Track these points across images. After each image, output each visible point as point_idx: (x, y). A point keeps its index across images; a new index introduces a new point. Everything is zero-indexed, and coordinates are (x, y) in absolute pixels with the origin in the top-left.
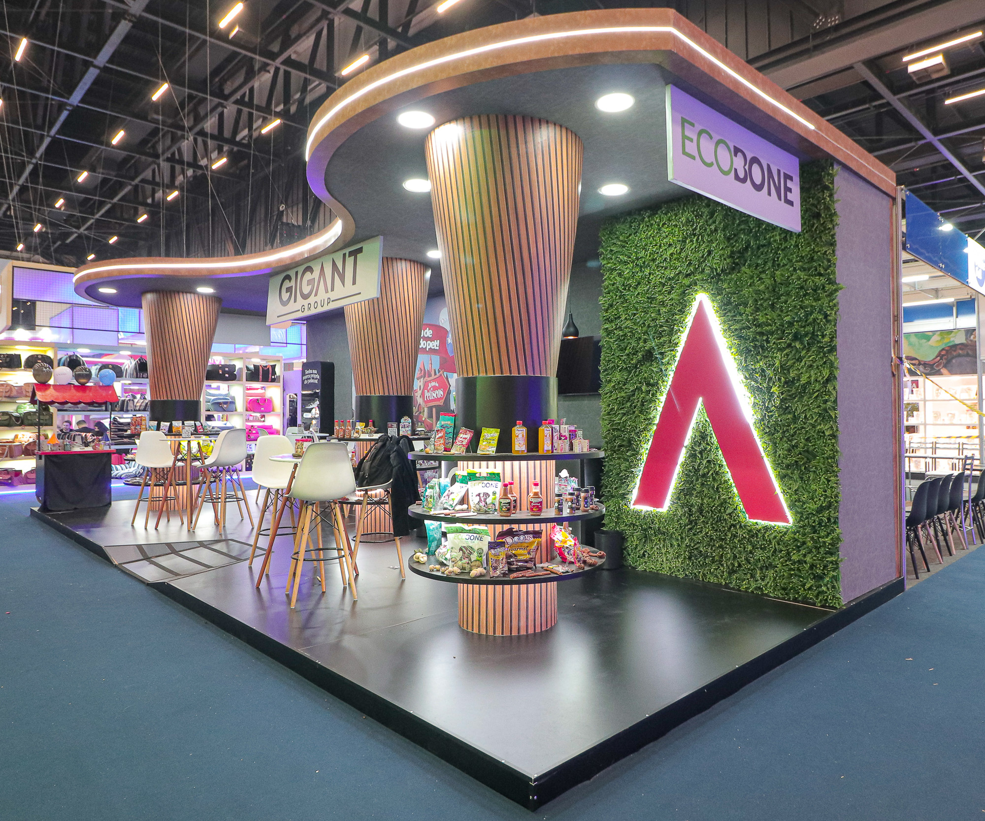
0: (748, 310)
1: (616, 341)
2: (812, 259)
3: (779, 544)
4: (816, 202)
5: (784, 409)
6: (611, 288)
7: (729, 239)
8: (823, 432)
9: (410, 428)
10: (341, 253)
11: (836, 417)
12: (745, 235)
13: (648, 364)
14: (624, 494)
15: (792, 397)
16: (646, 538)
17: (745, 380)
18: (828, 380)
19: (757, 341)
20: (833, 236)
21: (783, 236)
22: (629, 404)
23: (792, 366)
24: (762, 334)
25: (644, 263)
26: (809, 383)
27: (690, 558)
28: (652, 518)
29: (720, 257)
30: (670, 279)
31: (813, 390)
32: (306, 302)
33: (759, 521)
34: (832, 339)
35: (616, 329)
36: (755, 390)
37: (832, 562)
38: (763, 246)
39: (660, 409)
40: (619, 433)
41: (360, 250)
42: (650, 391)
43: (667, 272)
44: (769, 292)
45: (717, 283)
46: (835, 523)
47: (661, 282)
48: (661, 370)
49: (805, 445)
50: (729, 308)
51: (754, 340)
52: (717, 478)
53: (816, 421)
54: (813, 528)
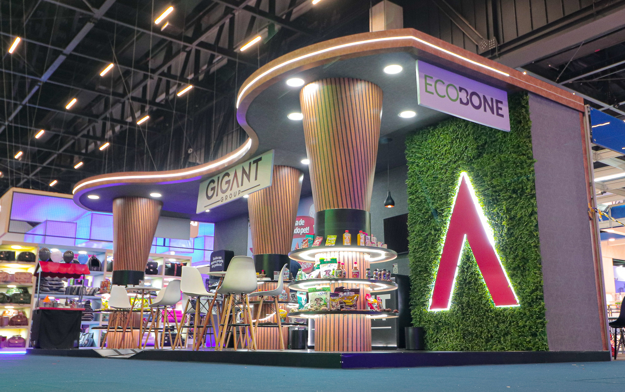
0: (488, 178)
1: (416, 206)
3: (512, 318)
4: (518, 115)
5: (510, 234)
6: (412, 173)
7: (476, 139)
8: (531, 245)
9: (288, 275)
10: (248, 162)
11: (537, 235)
12: (484, 136)
13: (435, 218)
14: (424, 302)
15: (514, 226)
16: (437, 329)
17: (488, 220)
18: (531, 214)
19: (494, 196)
20: (529, 132)
21: (503, 135)
22: (425, 244)
23: (512, 209)
24: (496, 192)
25: (431, 157)
26: (522, 217)
27: (464, 338)
28: (441, 314)
29: (472, 150)
30: (446, 165)
31: (524, 221)
32: (224, 195)
33: (501, 306)
34: (532, 190)
35: (416, 198)
36: (495, 226)
37: (540, 323)
38: (494, 141)
39: (443, 245)
40: (419, 263)
41: (260, 159)
42: (436, 234)
43: (444, 161)
44: (498, 167)
45: (471, 165)
46: (541, 299)
47: (440, 167)
48: (442, 220)
49: (522, 254)
50: (478, 179)
51: (492, 196)
52: (477, 283)
53: (527, 239)
54: (529, 303)
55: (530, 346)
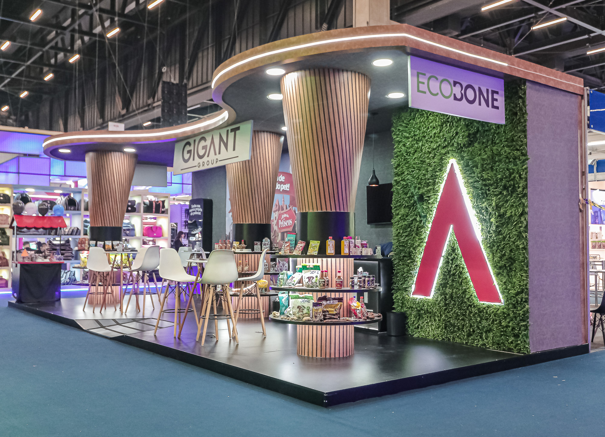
0: (478, 170)
1: (401, 188)
3: (495, 316)
4: (515, 106)
5: (498, 232)
6: (398, 153)
8: (519, 246)
10: (225, 130)
11: (526, 237)
13: (421, 203)
14: (407, 288)
15: (503, 224)
16: (419, 316)
17: (477, 214)
18: (522, 214)
19: (483, 190)
20: (525, 126)
22: (409, 229)
23: (502, 205)
24: (485, 185)
25: (419, 138)
26: (511, 216)
27: (445, 328)
28: (423, 302)
29: (463, 137)
30: (434, 149)
31: (514, 220)
32: (201, 161)
33: (485, 302)
34: (524, 189)
35: (402, 180)
36: (482, 220)
37: (524, 326)
38: (487, 131)
39: (428, 232)
40: (403, 248)
41: (238, 128)
42: (422, 221)
43: (432, 145)
44: (490, 159)
45: (461, 153)
46: (526, 301)
47: (428, 151)
48: (429, 207)
49: (510, 254)
50: (468, 169)
51: (481, 189)
52: (461, 276)
53: (515, 239)
54: (514, 305)
55: (512, 346)
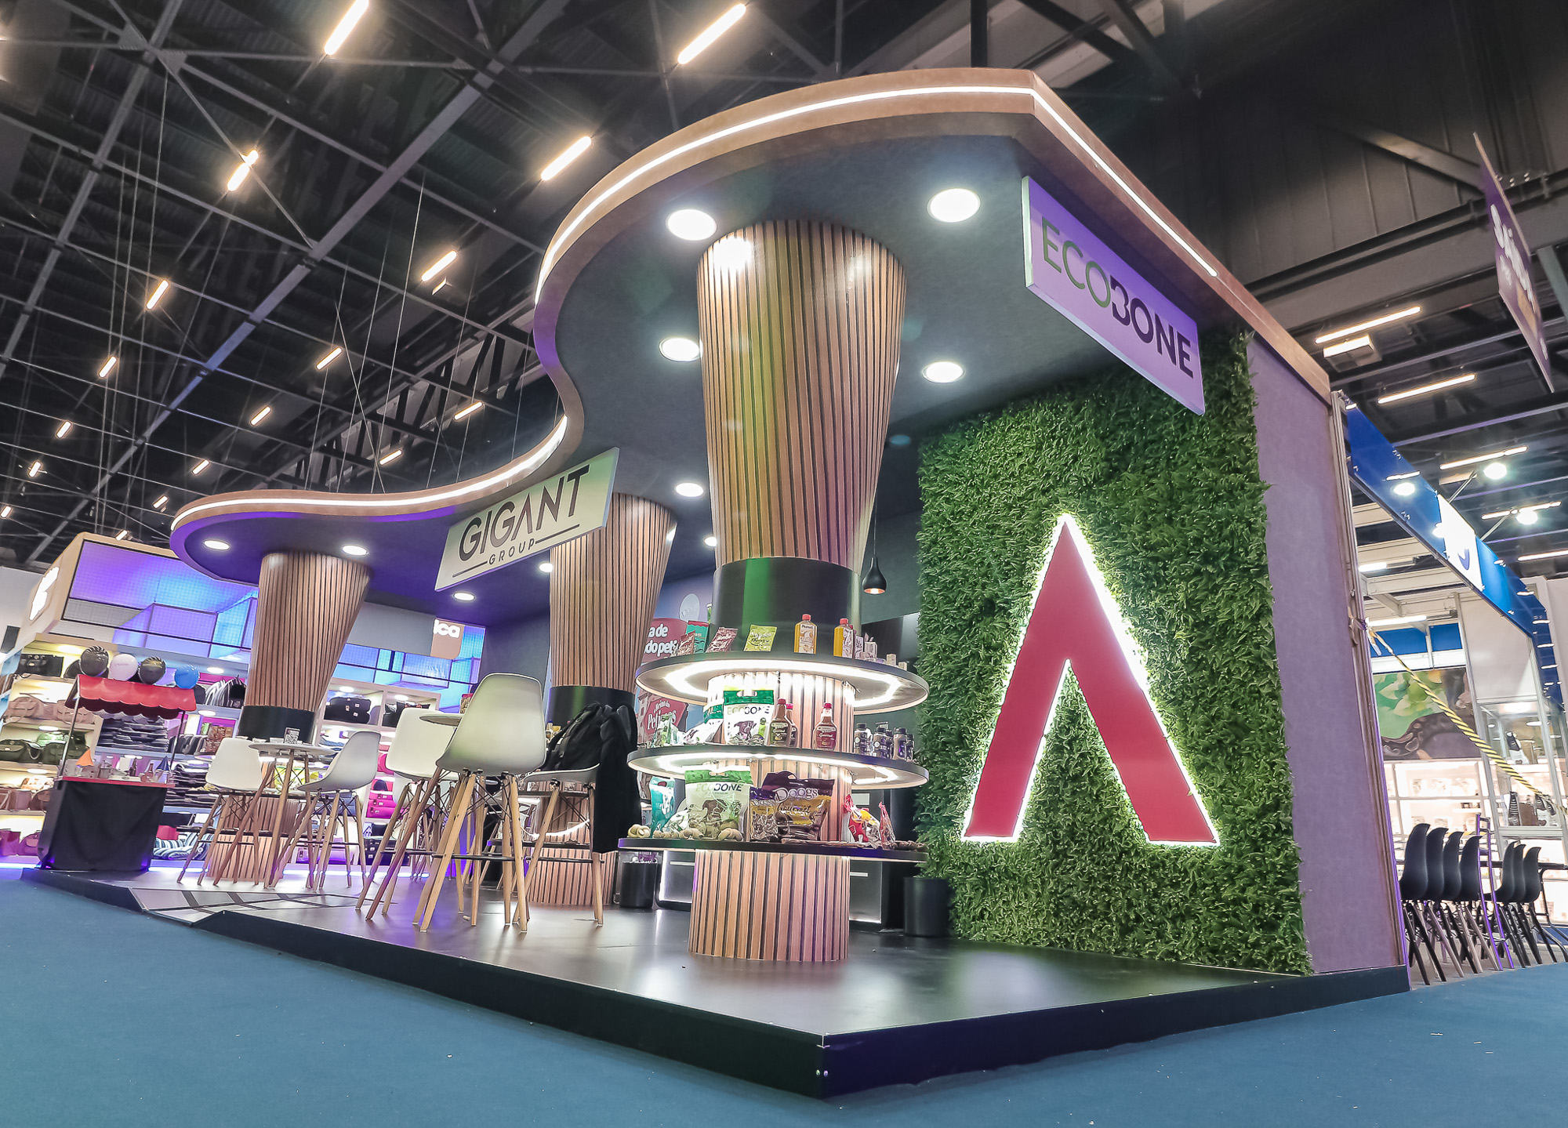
0: (1135, 527)
1: (940, 591)
2: (1223, 452)
3: (1200, 876)
4: (1223, 378)
5: (1195, 662)
6: (934, 518)
7: (1103, 438)
8: (1259, 692)
10: (556, 479)
11: (1275, 669)
12: (1125, 431)
13: (989, 619)
14: (951, 817)
15: (1206, 645)
16: (985, 885)
17: (1133, 627)
18: (1259, 616)
19: (1150, 569)
20: (1251, 420)
21: (1180, 425)
22: (959, 680)
23: (1202, 601)
24: (1156, 560)
25: (983, 481)
26: (1231, 622)
27: (1056, 915)
28: (995, 853)
29: (1092, 463)
30: (1020, 499)
31: (1238, 631)
32: (497, 551)
33: (1167, 843)
34: (1260, 555)
35: (941, 575)
36: (1149, 642)
37: (1288, 898)
38: (1152, 442)
39: (1006, 683)
40: (944, 724)
41: (585, 470)
42: (991, 657)
43: (1015, 491)
44: (1164, 501)
45: (1088, 497)
46: (1288, 832)
47: (1005, 505)
48: (1008, 625)
49: (1231, 714)
50: (1106, 530)
51: (1145, 569)
52: (1097, 778)
53: (1245, 676)
54: (1254, 842)
55: (1257, 954)
